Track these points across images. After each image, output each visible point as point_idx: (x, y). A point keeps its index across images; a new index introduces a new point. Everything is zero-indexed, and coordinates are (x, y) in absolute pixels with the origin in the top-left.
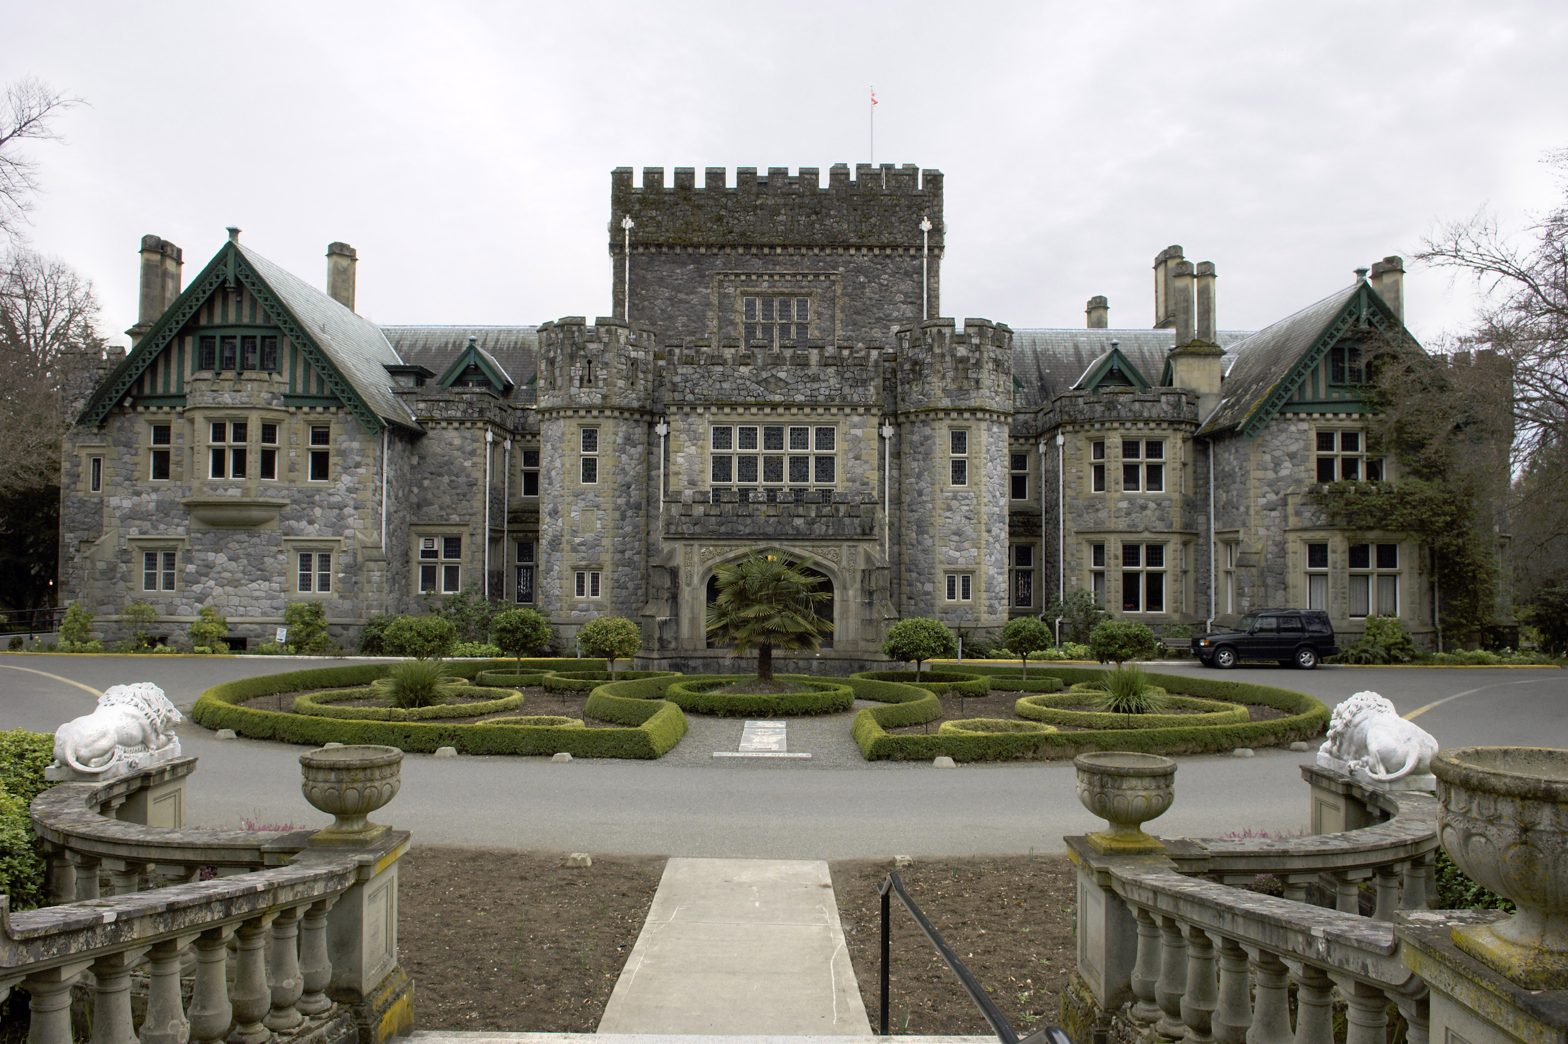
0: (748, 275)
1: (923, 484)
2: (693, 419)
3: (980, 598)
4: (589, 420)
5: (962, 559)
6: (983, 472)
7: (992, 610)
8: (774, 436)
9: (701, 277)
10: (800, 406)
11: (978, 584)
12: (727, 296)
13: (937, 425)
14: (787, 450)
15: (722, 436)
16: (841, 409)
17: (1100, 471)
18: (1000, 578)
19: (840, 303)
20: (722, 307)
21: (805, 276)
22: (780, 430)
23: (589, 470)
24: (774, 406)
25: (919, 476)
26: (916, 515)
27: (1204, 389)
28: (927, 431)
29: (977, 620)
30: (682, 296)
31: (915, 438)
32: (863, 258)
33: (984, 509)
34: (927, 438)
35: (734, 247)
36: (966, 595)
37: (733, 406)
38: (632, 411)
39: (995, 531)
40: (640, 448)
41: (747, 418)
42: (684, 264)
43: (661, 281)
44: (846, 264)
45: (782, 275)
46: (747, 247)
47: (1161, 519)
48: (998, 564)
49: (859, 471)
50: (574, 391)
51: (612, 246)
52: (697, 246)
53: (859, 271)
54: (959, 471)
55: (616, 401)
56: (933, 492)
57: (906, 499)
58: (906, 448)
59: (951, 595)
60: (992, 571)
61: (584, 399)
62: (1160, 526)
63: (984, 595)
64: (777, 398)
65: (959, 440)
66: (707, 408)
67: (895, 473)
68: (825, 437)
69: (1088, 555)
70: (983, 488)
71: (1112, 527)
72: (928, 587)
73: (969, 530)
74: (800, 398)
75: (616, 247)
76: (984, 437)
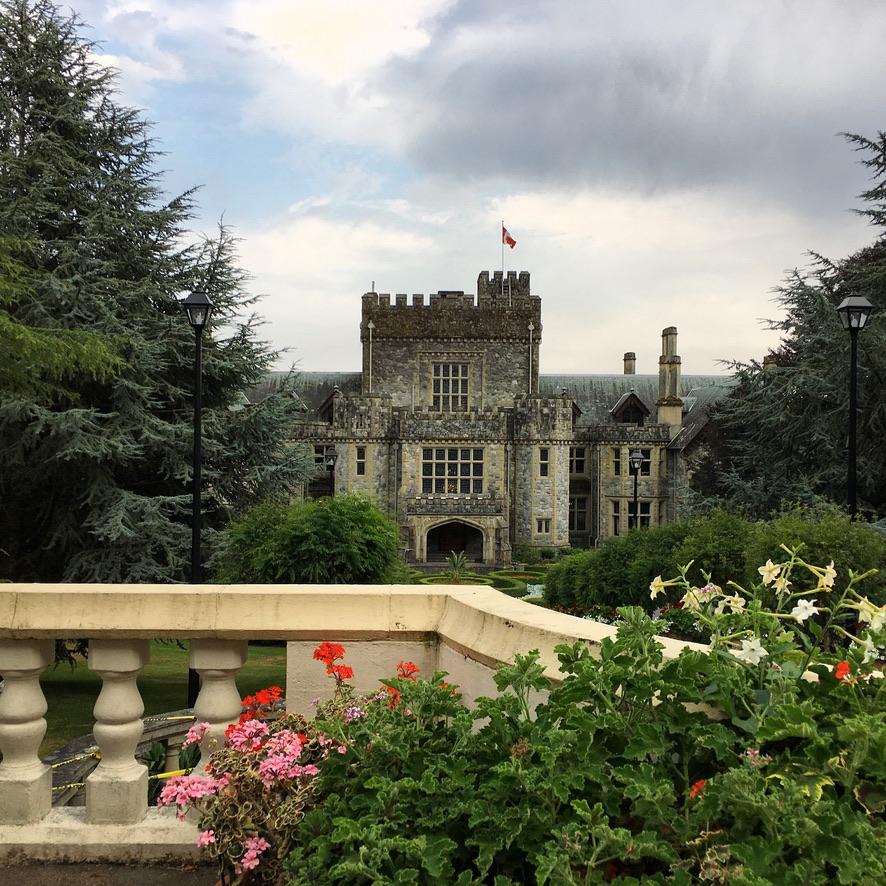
0: (436, 353)
1: (526, 476)
2: (413, 446)
3: (555, 532)
4: (360, 444)
5: (545, 514)
6: (556, 470)
7: (560, 538)
8: (453, 454)
9: (411, 354)
10: (466, 440)
11: (554, 524)
12: (424, 364)
13: (533, 447)
14: (459, 461)
15: (427, 453)
16: (486, 441)
17: (617, 465)
18: (565, 522)
19: (485, 369)
20: (422, 370)
21: (466, 353)
22: (456, 451)
23: (361, 469)
24: (453, 440)
25: (525, 471)
26: (523, 491)
27: (673, 423)
28: (528, 449)
29: (552, 543)
30: (400, 364)
31: (523, 452)
32: (497, 344)
33: (556, 488)
34: (529, 453)
35: (428, 338)
36: (547, 531)
37: (433, 439)
38: (382, 439)
39: (562, 498)
40: (385, 457)
41: (440, 445)
42: (401, 347)
43: (389, 356)
44: (488, 347)
45: (454, 353)
46: (436, 338)
47: (648, 490)
48: (564, 515)
49: (495, 471)
50: (354, 430)
51: (362, 337)
52: (408, 338)
53: (494, 351)
54: (544, 470)
55: (374, 435)
56: (531, 480)
57: (518, 482)
58: (518, 457)
59: (540, 530)
60: (560, 518)
61: (359, 434)
62: (648, 494)
63: (556, 531)
64: (455, 436)
65: (544, 454)
66: (420, 440)
67: (513, 468)
68: (479, 454)
69: (611, 507)
70: (556, 478)
71: (623, 494)
72: (529, 526)
73: (548, 498)
74: (466, 436)
75: (364, 338)
76: (557, 452)
